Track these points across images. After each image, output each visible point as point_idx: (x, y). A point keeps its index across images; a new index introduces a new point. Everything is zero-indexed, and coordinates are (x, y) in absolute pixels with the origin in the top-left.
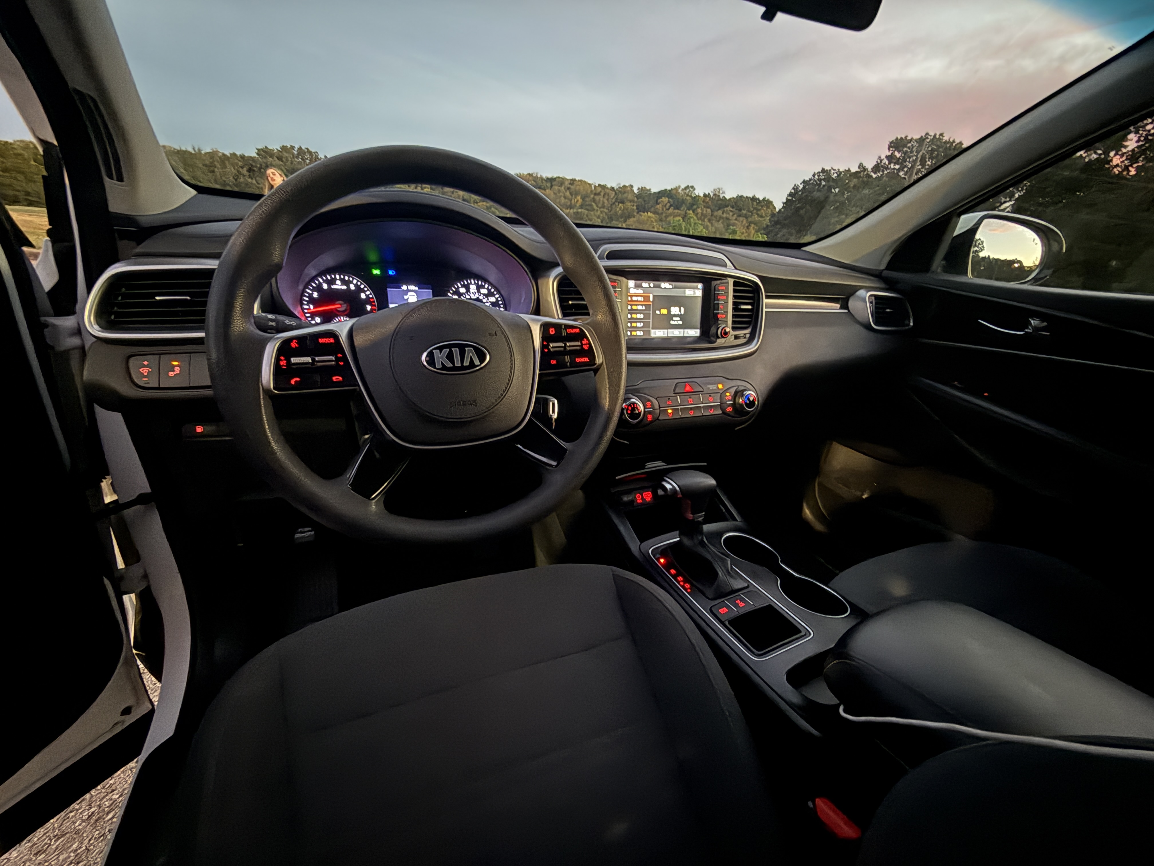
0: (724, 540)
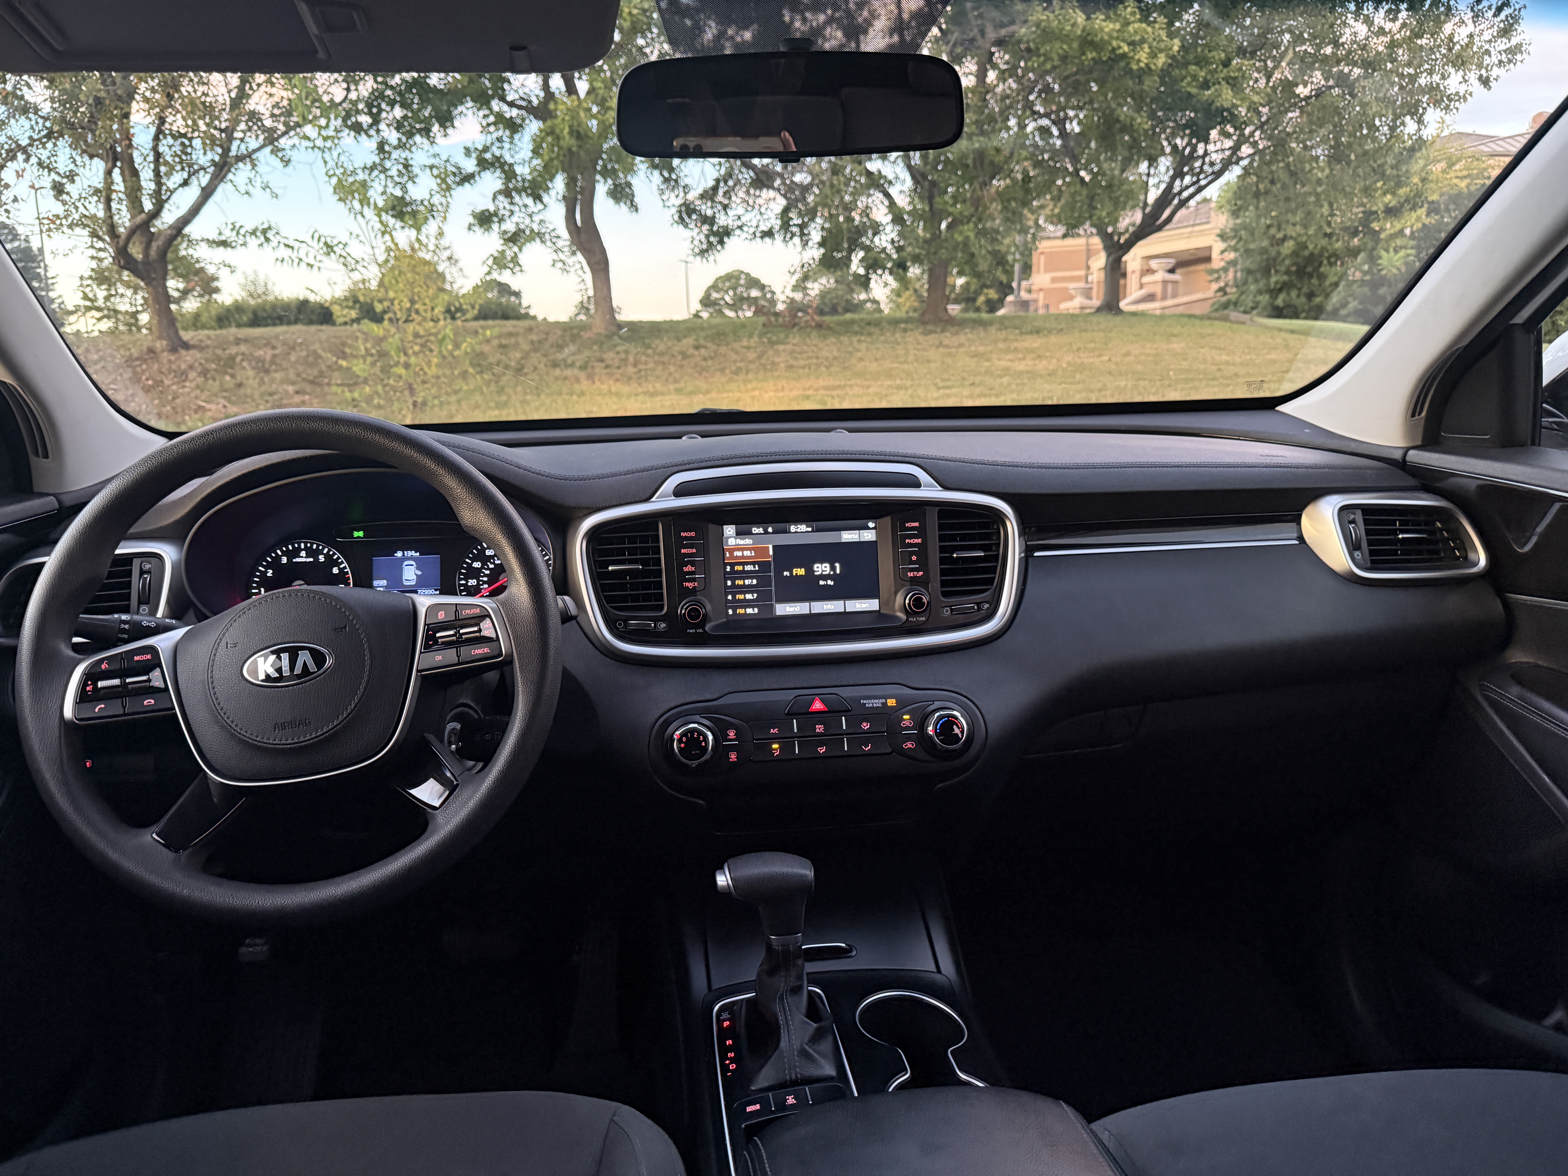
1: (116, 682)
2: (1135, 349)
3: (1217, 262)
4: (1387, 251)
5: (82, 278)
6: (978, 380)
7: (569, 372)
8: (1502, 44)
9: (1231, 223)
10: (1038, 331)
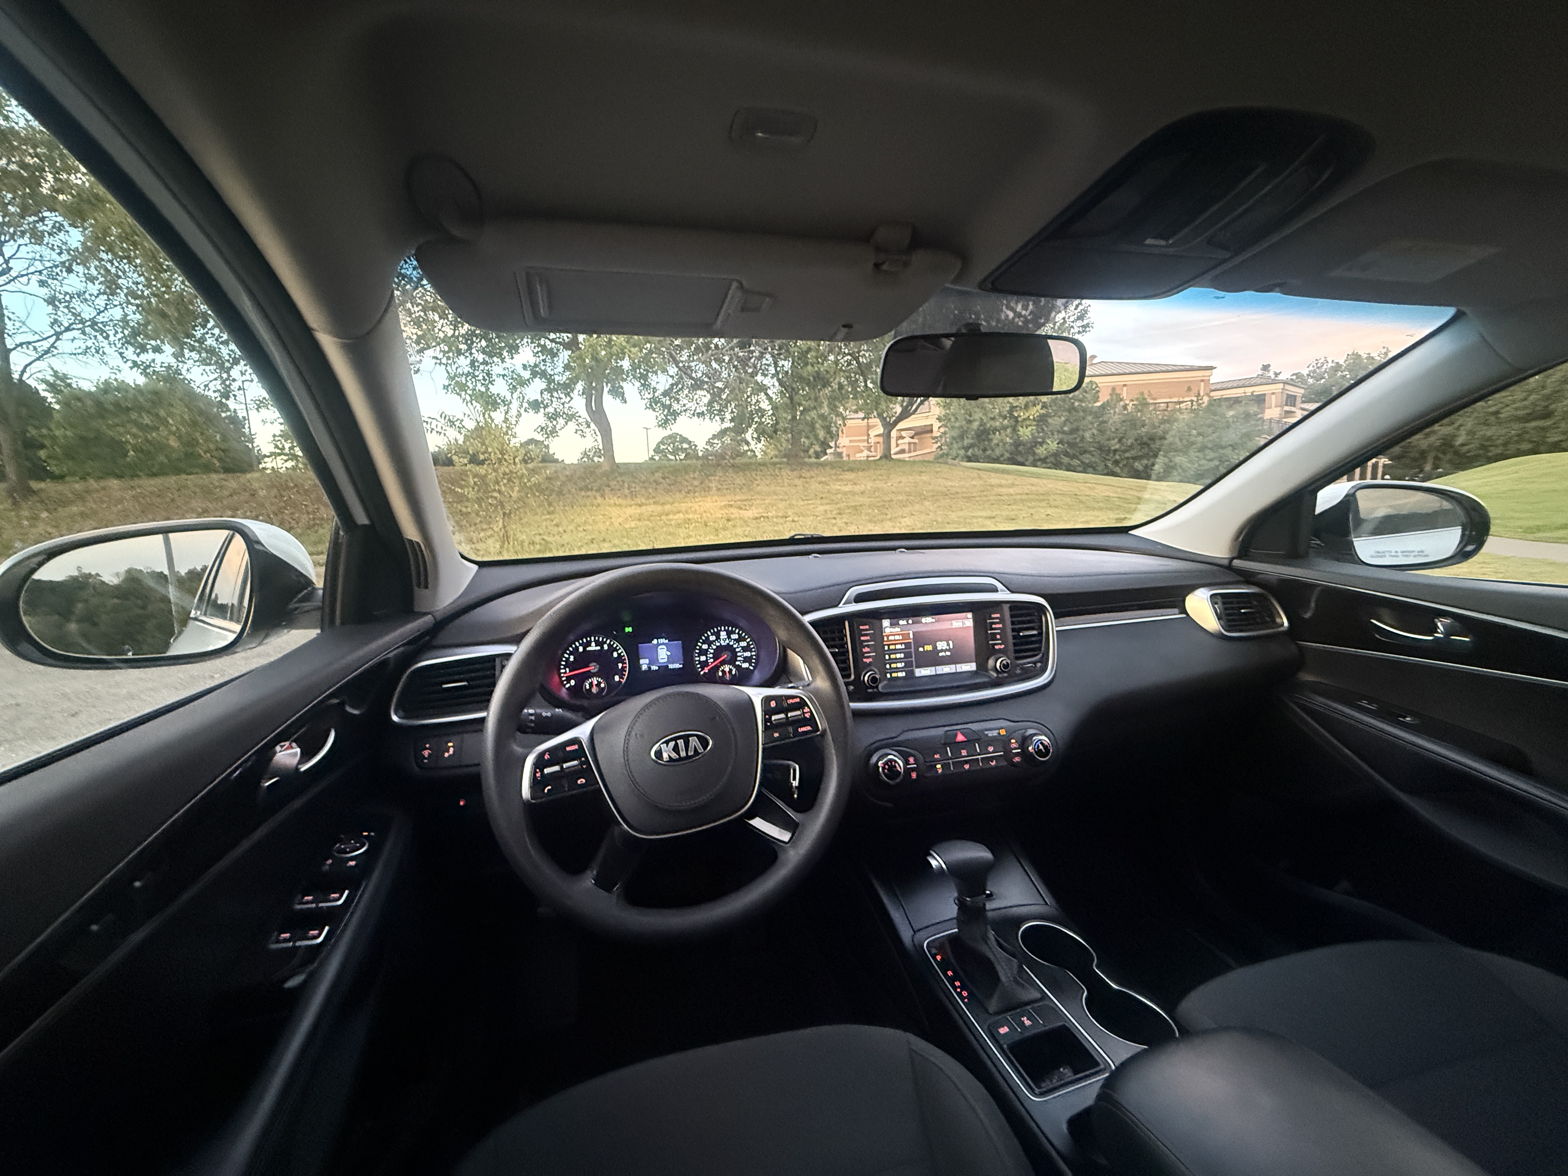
0: (1023, 932)
1: (556, 768)
2: (904, 479)
3: (936, 433)
4: (1022, 427)
5: (274, 436)
6: (824, 496)
7: (589, 493)
8: (1080, 323)
9: (943, 412)
10: (851, 470)
